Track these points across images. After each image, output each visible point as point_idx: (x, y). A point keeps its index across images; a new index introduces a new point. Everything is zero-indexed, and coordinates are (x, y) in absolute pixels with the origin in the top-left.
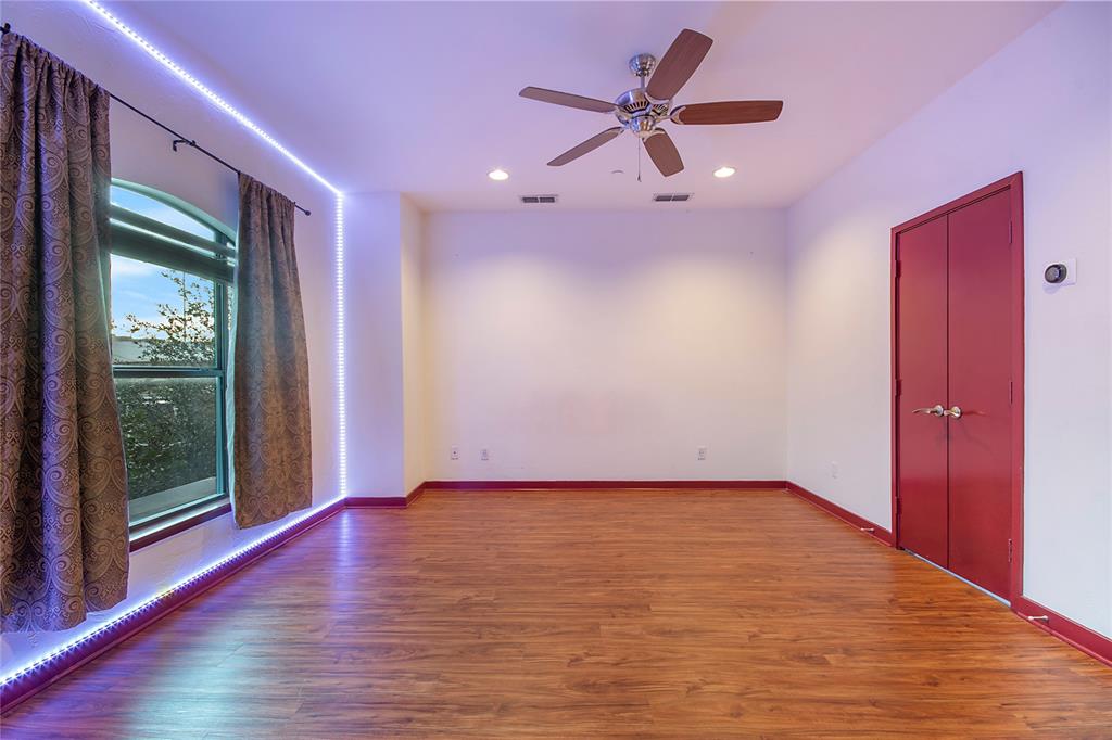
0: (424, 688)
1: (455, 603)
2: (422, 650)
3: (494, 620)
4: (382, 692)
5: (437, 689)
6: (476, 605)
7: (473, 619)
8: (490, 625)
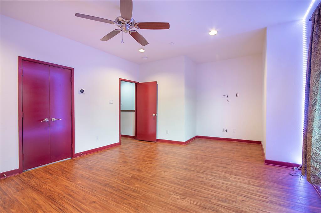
0: (201, 175)
1: (188, 198)
2: (202, 183)
3: (177, 186)
4: (211, 177)
5: (198, 175)
6: (180, 194)
7: (184, 188)
8: (179, 185)
